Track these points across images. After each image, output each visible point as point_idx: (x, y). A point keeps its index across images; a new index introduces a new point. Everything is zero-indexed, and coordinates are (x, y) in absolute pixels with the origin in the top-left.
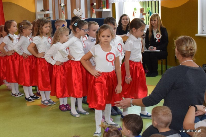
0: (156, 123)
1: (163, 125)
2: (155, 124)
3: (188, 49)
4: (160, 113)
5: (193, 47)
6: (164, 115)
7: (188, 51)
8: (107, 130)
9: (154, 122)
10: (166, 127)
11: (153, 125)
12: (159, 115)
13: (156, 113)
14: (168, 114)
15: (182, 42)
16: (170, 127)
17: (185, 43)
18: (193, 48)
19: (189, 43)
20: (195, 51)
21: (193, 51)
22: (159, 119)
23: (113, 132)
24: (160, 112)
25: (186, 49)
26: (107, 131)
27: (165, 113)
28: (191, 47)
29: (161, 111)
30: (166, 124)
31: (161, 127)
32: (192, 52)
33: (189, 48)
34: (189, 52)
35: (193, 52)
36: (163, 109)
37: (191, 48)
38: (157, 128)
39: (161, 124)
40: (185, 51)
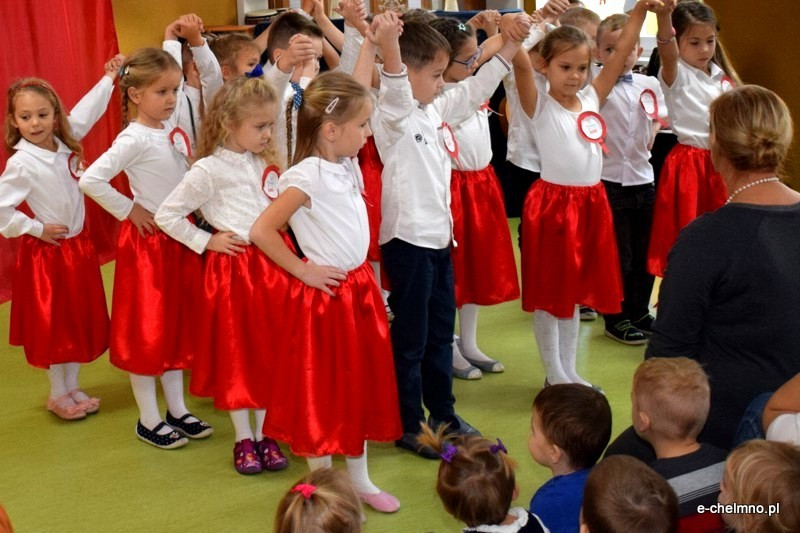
0: (645, 419)
1: (674, 429)
2: (642, 422)
3: (758, 141)
4: (663, 382)
5: (777, 135)
6: (677, 389)
7: (757, 149)
8: (448, 457)
9: (639, 416)
10: (683, 436)
11: (636, 428)
12: (661, 387)
13: (650, 379)
14: (697, 387)
15: (737, 111)
16: (699, 439)
17: (747, 115)
18: (777, 137)
19: (764, 116)
20: (782, 151)
21: (776, 150)
22: (660, 403)
23: (472, 459)
24: (664, 376)
25: (750, 140)
26: (449, 460)
27: (686, 384)
28: (771, 134)
29: (669, 374)
30: (687, 426)
31: (666, 436)
32: (770, 152)
33: (761, 137)
34: (761, 153)
35: (775, 155)
36: (677, 367)
37: (770, 140)
38: (650, 440)
39: (663, 425)
40: (745, 147)
